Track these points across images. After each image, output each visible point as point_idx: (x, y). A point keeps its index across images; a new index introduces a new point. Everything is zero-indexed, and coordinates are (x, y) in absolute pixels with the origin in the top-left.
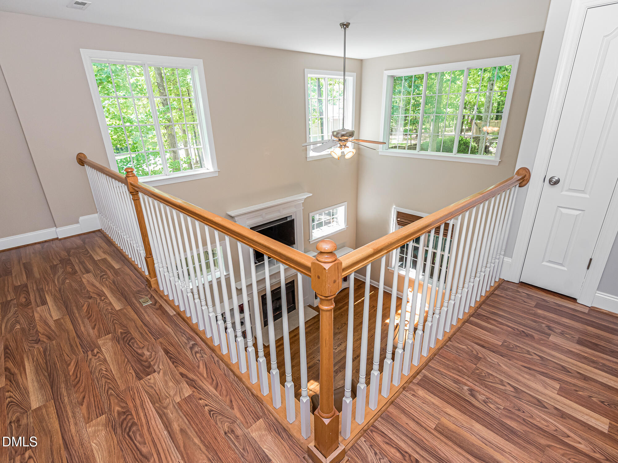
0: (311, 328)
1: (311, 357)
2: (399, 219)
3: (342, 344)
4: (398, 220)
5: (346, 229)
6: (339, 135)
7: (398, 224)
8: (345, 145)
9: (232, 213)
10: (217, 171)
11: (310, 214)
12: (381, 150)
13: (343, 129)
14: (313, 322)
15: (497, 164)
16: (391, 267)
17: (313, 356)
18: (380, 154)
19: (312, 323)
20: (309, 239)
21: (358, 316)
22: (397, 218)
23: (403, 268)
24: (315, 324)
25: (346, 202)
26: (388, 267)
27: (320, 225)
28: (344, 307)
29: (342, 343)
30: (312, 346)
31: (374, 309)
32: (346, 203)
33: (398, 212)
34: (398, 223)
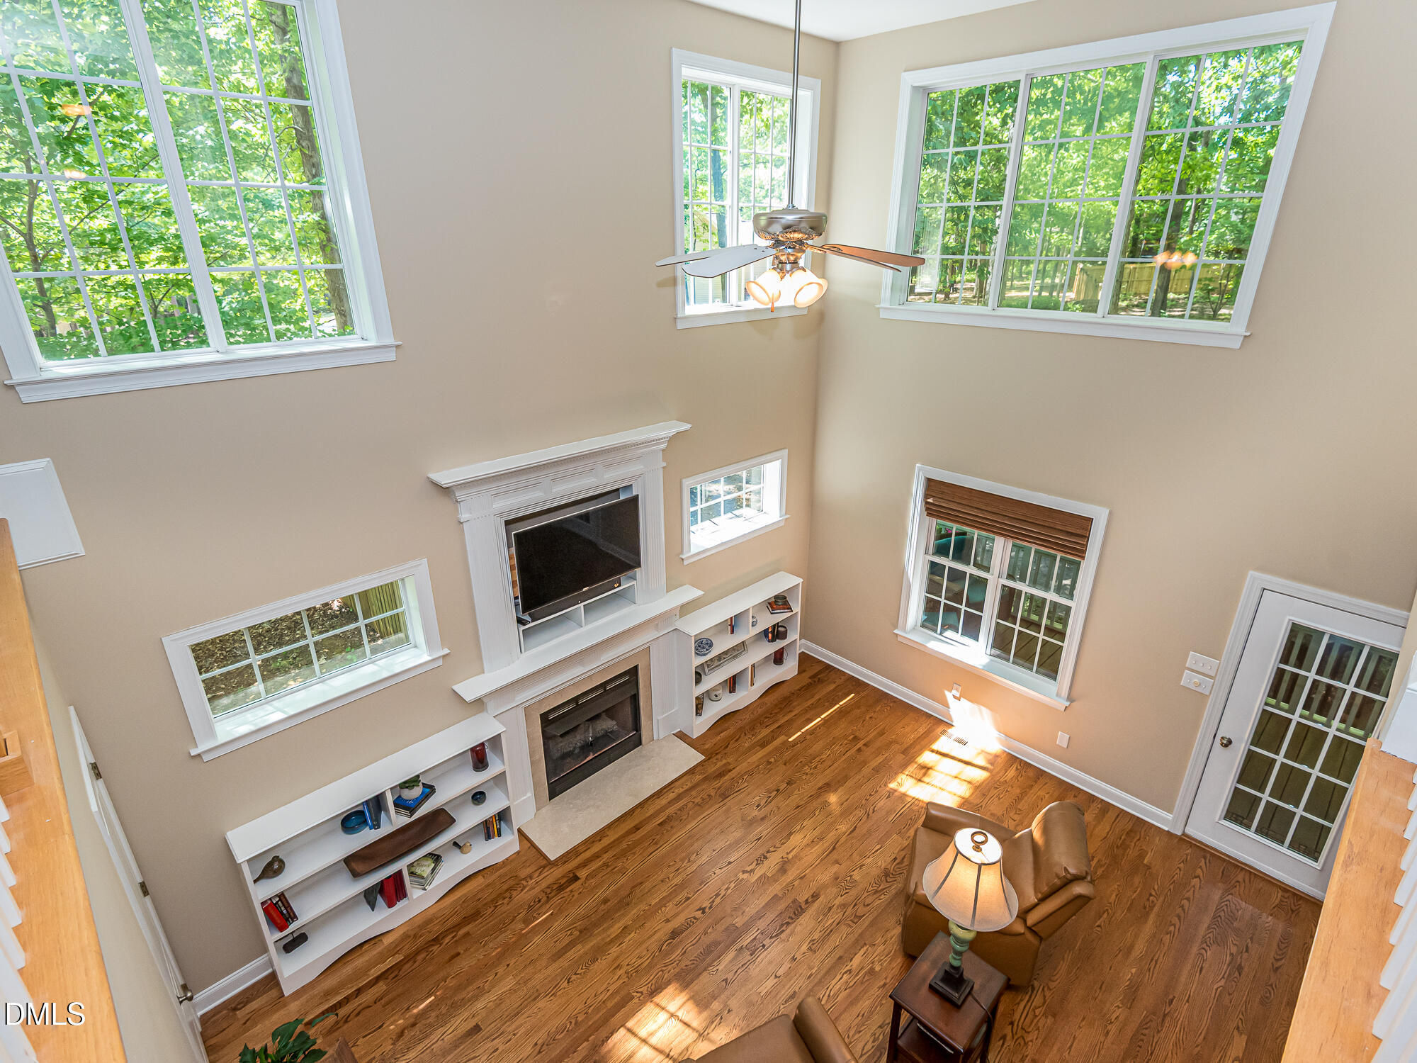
0: (681, 803)
1: (678, 899)
2: (929, 500)
3: (768, 855)
4: (927, 503)
5: (782, 524)
6: (776, 228)
7: (929, 514)
8: (795, 262)
9: (444, 478)
10: (391, 346)
11: (684, 481)
12: (887, 305)
13: (791, 209)
14: (690, 785)
15: (1237, 345)
16: (904, 629)
17: (685, 894)
18: (883, 315)
19: (685, 788)
20: (682, 552)
21: (813, 765)
22: (926, 496)
23: (936, 632)
24: (694, 793)
25: (787, 450)
26: (896, 627)
27: (711, 513)
28: (773, 739)
29: (768, 852)
30: (682, 860)
31: (858, 747)
32: (785, 452)
33: (929, 480)
34: (927, 509)
